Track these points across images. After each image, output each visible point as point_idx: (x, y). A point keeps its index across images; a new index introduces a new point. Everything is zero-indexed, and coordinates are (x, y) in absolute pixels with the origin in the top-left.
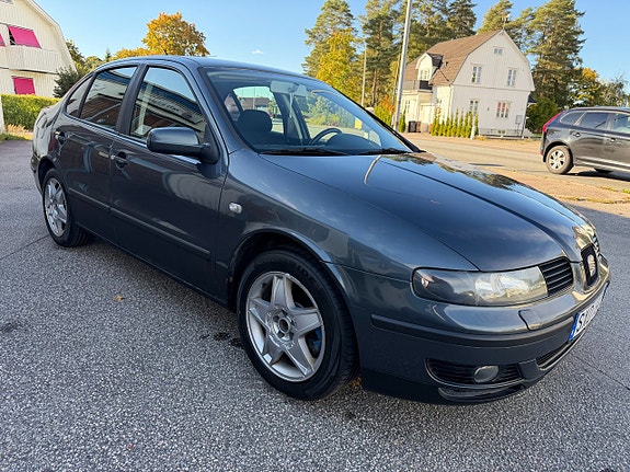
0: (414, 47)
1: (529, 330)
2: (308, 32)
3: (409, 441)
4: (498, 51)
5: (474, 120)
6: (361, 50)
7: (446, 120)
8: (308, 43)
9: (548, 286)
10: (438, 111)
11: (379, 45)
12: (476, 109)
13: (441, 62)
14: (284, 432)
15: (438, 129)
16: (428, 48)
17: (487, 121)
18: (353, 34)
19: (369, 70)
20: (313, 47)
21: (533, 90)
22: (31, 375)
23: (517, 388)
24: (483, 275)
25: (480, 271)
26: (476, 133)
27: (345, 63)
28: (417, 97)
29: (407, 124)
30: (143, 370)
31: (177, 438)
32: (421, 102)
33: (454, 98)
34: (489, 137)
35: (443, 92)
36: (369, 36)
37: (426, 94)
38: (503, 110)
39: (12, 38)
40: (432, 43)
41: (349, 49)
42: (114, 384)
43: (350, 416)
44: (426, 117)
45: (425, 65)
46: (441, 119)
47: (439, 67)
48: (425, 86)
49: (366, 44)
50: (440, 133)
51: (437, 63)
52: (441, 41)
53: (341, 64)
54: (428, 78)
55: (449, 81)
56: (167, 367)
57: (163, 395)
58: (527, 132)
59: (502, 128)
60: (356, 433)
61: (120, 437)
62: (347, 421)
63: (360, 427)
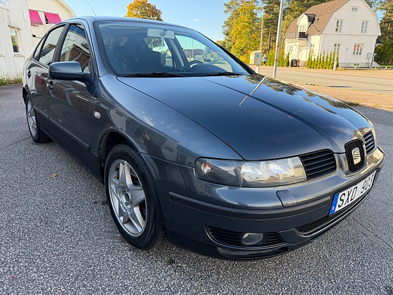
0: (296, 11)
1: (284, 207)
2: (226, 5)
3: (206, 283)
4: (355, 9)
5: (336, 57)
6: (261, 15)
7: (316, 58)
8: (226, 12)
9: (307, 172)
10: (311, 52)
11: (273, 10)
12: (338, 49)
13: (314, 19)
14: (120, 271)
15: (311, 64)
16: (306, 10)
17: (346, 57)
18: (255, 4)
19: (266, 27)
20: (229, 15)
21: (380, 35)
23: (285, 250)
24: (247, 163)
25: (244, 160)
26: (337, 66)
27: (250, 24)
28: (297, 44)
29: (290, 62)
30: (47, 223)
31: (45, 272)
32: (300, 46)
33: (323, 43)
34: (346, 68)
35: (315, 39)
36: (265, 5)
37: (304, 41)
38: (358, 50)
39: (46, 20)
40: (309, 6)
41: (253, 14)
43: (171, 262)
44: (303, 57)
45: (303, 21)
46: (313, 57)
47: (313, 22)
48: (303, 35)
49: (264, 10)
50: (312, 66)
51: (312, 20)
52: (315, 5)
53: (247, 24)
54: (305, 30)
55: (319, 32)
56: (63, 222)
57: (51, 241)
58: (375, 64)
59: (357, 63)
60: (170, 275)
61: (9, 270)
62: (167, 265)
63: (175, 271)
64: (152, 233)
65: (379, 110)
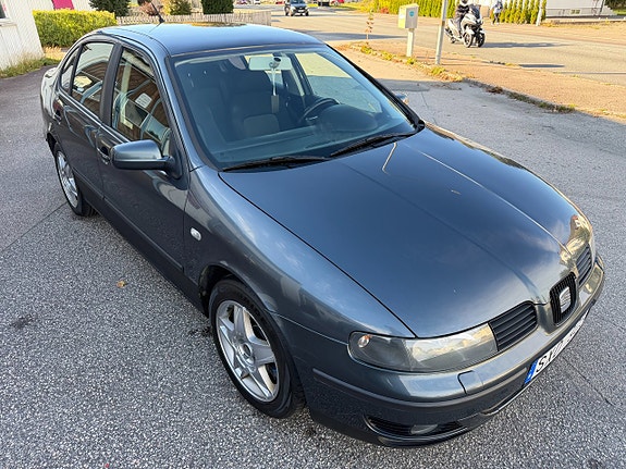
1: (466, 394)
5: (541, 2)
7: (509, 2)
9: (499, 341)
14: (245, 452)
22: (35, 380)
25: (417, 338)
26: (543, 18)
30: (131, 374)
31: (149, 456)
42: (103, 392)
43: (311, 432)
56: (153, 371)
57: (144, 405)
58: (607, 10)
59: (576, 8)
60: (312, 453)
61: (100, 454)
62: (307, 438)
63: (318, 446)
64: (288, 405)
65: (605, 121)
